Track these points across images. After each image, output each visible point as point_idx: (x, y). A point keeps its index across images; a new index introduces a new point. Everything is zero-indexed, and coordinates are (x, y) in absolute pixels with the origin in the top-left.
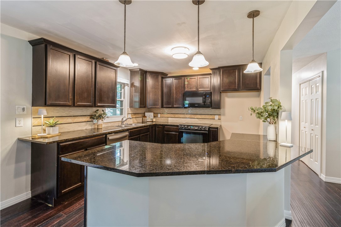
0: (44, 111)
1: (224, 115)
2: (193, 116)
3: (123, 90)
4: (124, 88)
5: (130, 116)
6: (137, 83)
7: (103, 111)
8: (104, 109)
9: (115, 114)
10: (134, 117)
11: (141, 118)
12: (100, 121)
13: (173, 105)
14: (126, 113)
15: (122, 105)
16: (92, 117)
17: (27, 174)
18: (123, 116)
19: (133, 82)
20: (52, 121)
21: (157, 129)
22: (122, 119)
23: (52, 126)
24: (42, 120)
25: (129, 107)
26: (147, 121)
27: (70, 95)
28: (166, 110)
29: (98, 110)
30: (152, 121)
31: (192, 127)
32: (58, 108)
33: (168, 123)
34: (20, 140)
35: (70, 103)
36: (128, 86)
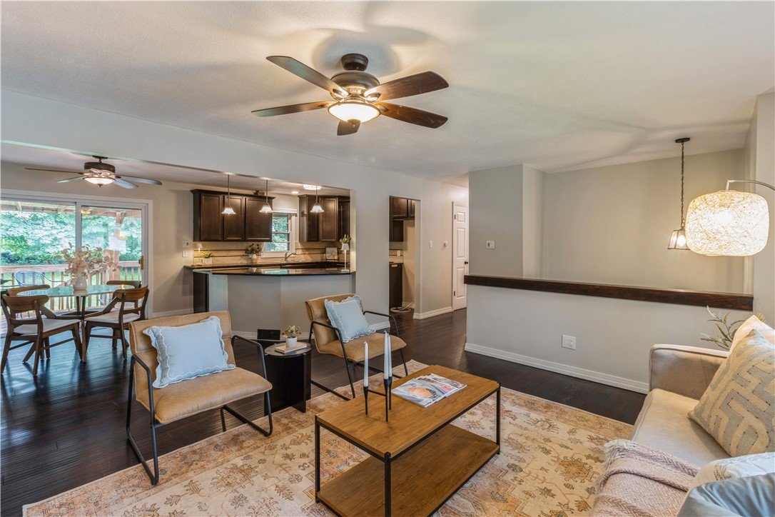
0: (200, 245)
1: (406, 250)
3: (289, 221)
4: (290, 219)
5: (300, 251)
6: (305, 211)
8: (259, 243)
10: (307, 253)
12: (255, 255)
14: (295, 248)
15: (287, 239)
16: (246, 251)
19: (302, 210)
20: (206, 253)
22: (286, 254)
23: (207, 258)
24: (199, 253)
25: (298, 242)
26: (328, 258)
27: (220, 232)
29: (251, 244)
30: (334, 259)
32: (213, 243)
34: (186, 267)
35: (220, 238)
36: (296, 216)
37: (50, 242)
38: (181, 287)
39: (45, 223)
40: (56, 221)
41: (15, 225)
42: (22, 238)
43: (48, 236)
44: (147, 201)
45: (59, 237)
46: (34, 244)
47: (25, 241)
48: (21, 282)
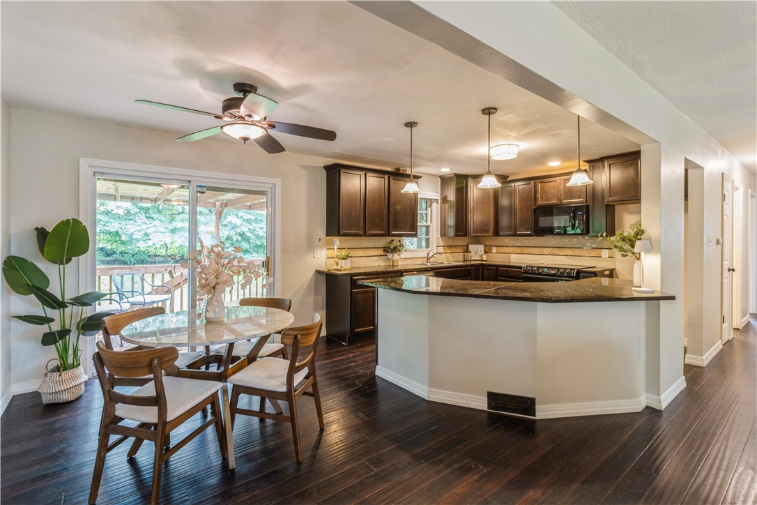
0: (337, 241)
2: (556, 251)
3: (429, 209)
4: (431, 206)
5: (441, 250)
6: (452, 196)
7: (400, 241)
8: (401, 239)
9: (419, 246)
10: (449, 251)
11: (462, 254)
12: (396, 255)
13: (516, 231)
14: (435, 245)
15: (427, 233)
16: (386, 250)
17: (323, 309)
18: (429, 249)
19: (445, 194)
20: (344, 253)
21: (485, 272)
22: (428, 254)
23: (344, 259)
24: (336, 252)
25: (439, 236)
26: (472, 259)
27: (362, 222)
28: (507, 241)
29: (393, 240)
30: (481, 260)
31: (545, 270)
32: (349, 238)
33: (510, 262)
34: (318, 272)
35: (361, 232)
36: (438, 203)
37: (140, 237)
38: (311, 299)
39: (137, 218)
40: (146, 217)
41: (112, 220)
42: (117, 233)
43: (139, 231)
44: (273, 180)
45: (148, 232)
46: (127, 239)
47: (120, 236)
48: (120, 288)
